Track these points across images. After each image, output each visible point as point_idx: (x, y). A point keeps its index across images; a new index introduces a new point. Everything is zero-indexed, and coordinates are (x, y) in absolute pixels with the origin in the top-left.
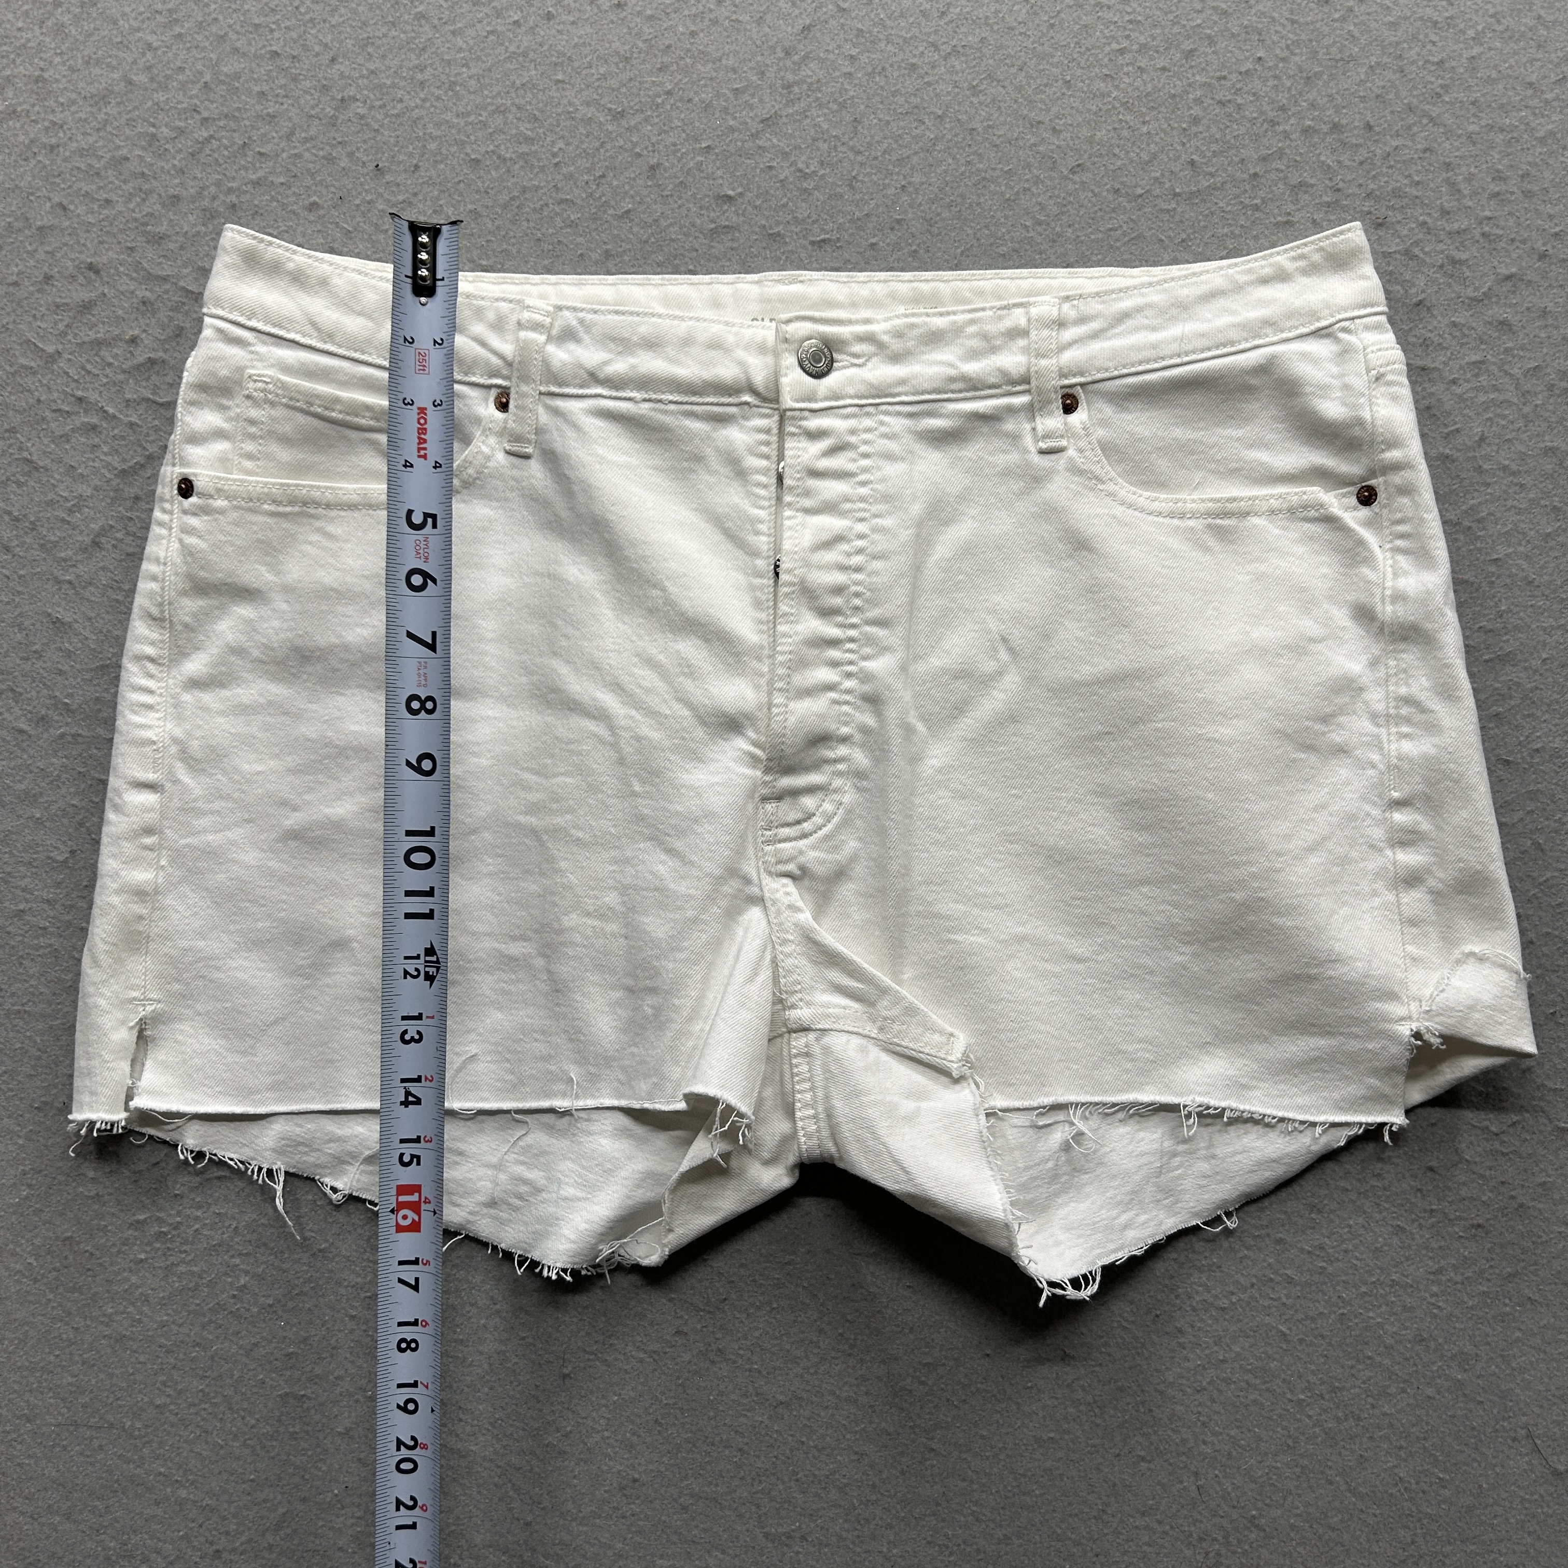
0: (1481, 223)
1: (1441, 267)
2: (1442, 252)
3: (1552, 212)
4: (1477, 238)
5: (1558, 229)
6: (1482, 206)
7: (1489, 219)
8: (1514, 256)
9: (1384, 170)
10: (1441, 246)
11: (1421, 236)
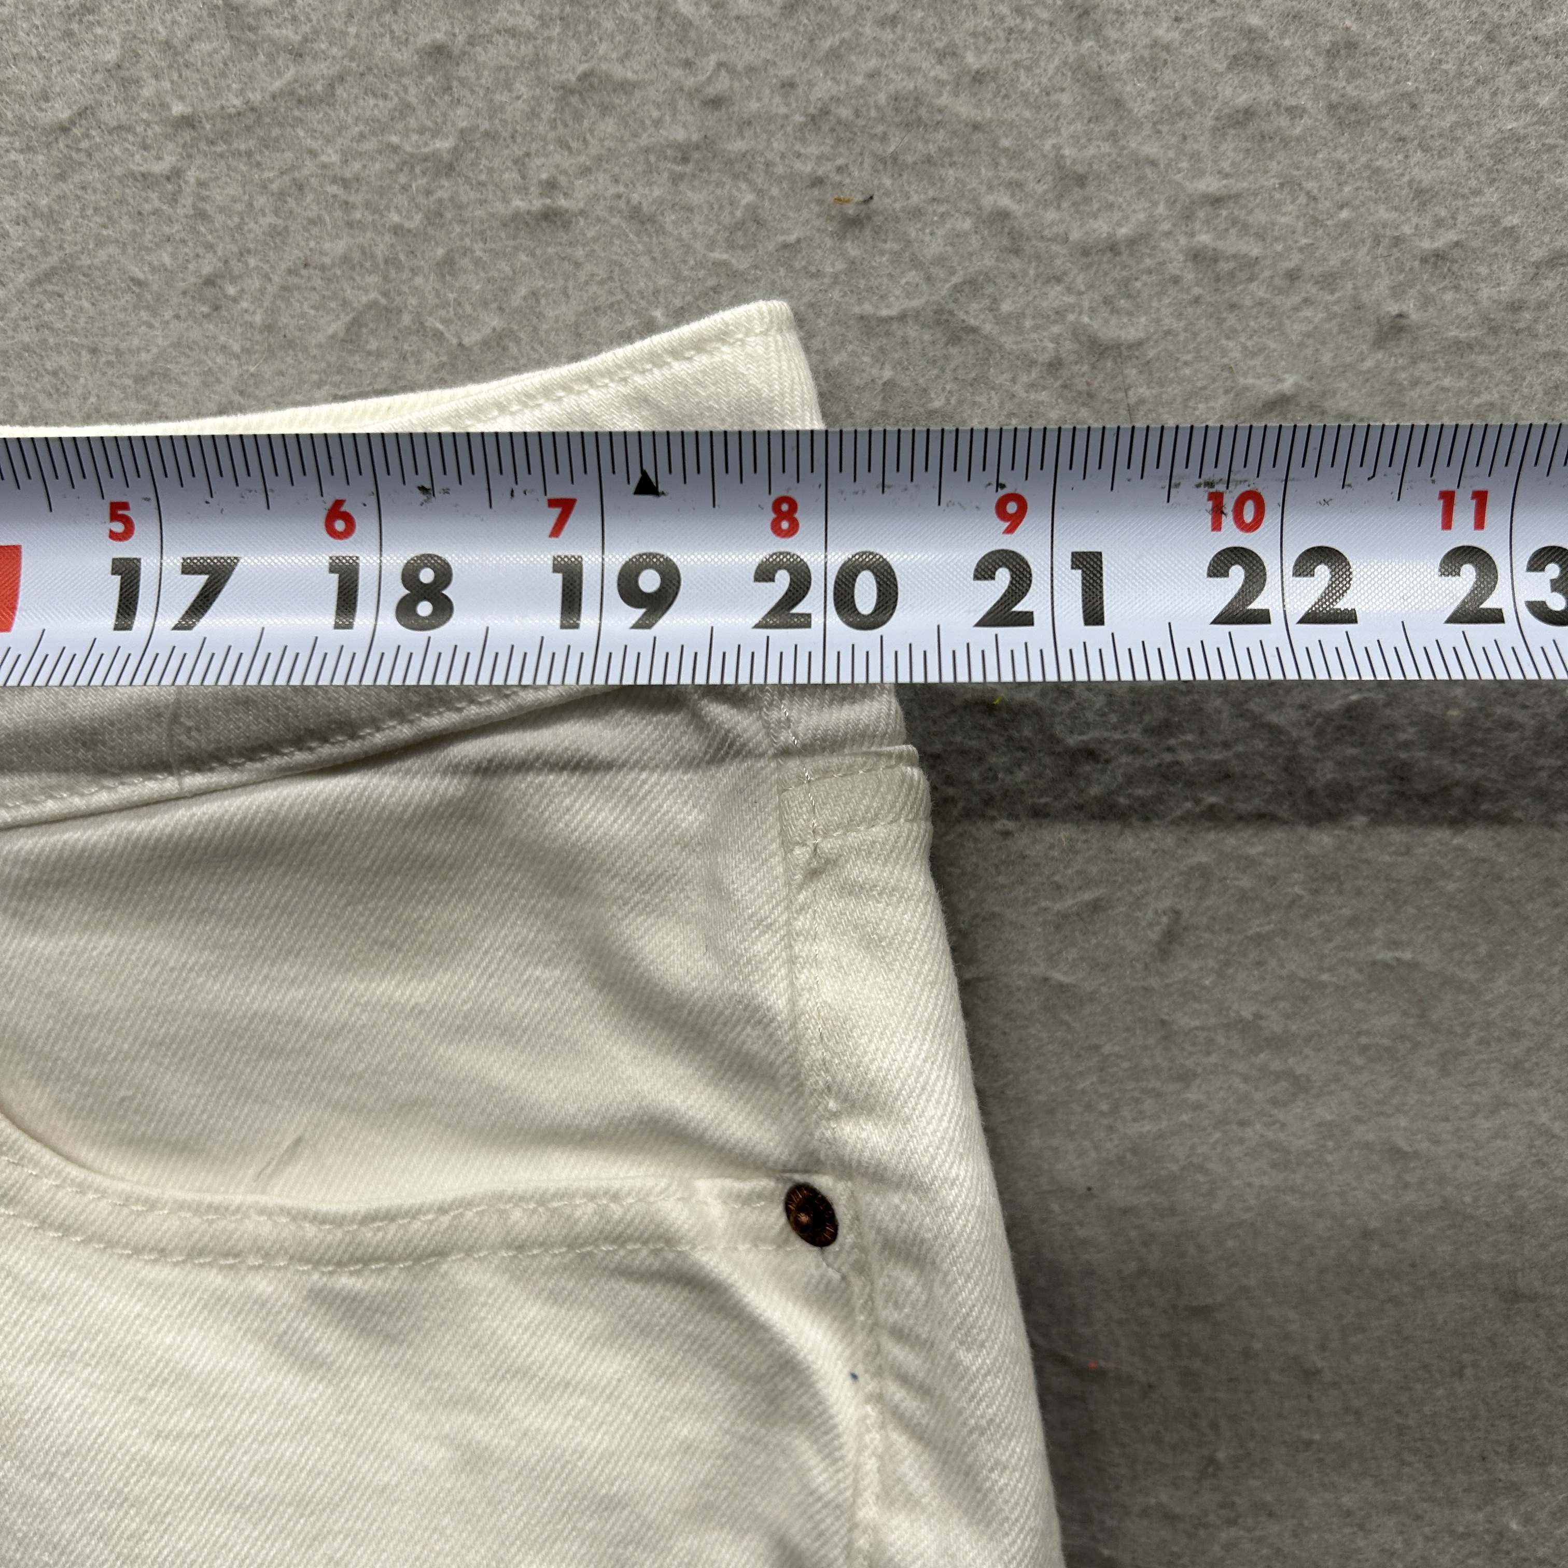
0: (1188, 216)
1: (1055, 365)
2: (1060, 314)
3: (1426, 178)
4: (1173, 269)
5: (1447, 237)
6: (1195, 157)
7: (1216, 201)
8: (1295, 329)
9: (869, 30)
10: (1055, 296)
11: (989, 261)
